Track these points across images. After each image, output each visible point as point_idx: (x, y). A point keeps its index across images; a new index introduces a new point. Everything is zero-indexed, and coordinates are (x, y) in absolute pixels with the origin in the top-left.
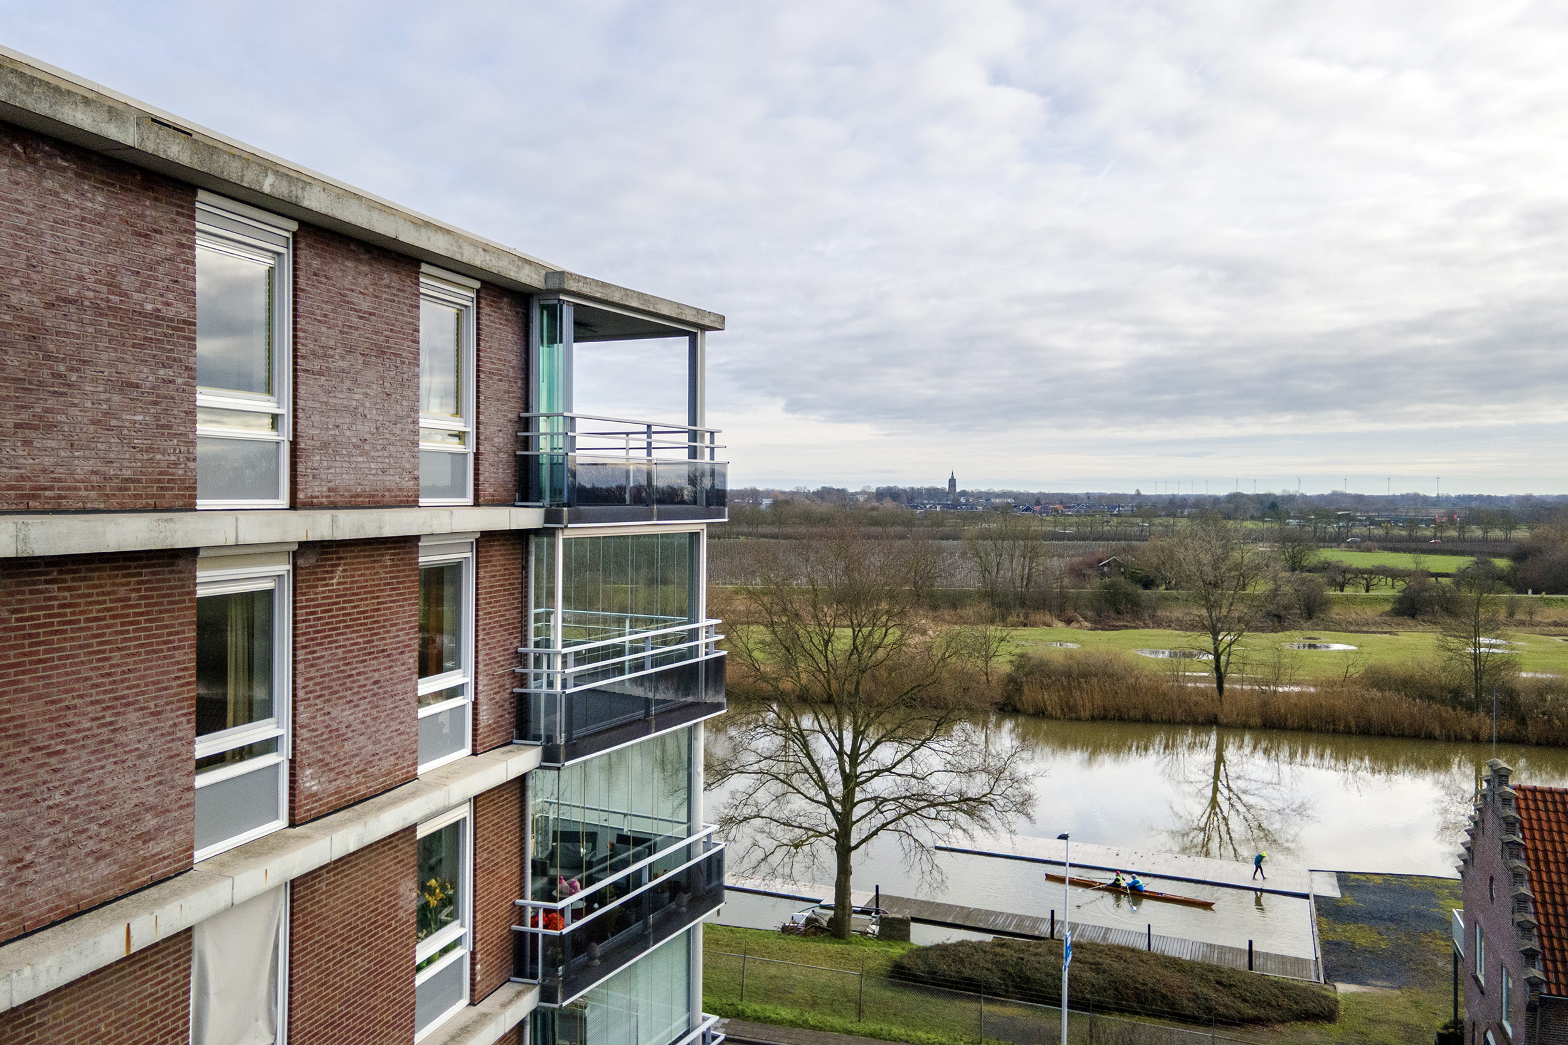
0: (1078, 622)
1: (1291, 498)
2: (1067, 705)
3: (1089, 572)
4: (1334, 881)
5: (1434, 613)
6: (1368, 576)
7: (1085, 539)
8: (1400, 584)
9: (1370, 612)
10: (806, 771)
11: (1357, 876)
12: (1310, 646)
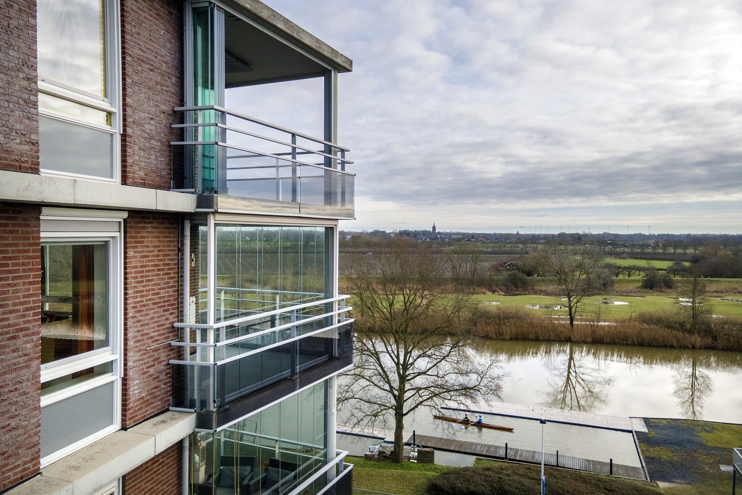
0: (498, 292)
1: (586, 235)
2: (499, 333)
3: (501, 268)
4: (643, 423)
5: (661, 287)
6: (630, 270)
7: (497, 254)
8: (643, 274)
9: (631, 287)
10: (380, 374)
11: (653, 420)
12: (605, 303)
